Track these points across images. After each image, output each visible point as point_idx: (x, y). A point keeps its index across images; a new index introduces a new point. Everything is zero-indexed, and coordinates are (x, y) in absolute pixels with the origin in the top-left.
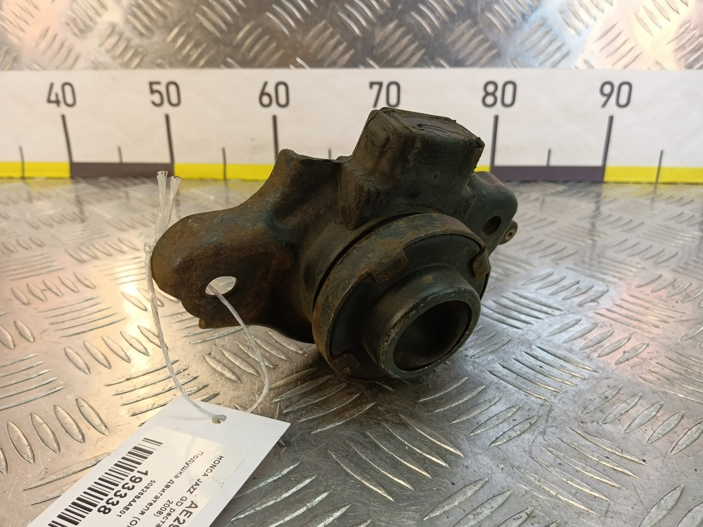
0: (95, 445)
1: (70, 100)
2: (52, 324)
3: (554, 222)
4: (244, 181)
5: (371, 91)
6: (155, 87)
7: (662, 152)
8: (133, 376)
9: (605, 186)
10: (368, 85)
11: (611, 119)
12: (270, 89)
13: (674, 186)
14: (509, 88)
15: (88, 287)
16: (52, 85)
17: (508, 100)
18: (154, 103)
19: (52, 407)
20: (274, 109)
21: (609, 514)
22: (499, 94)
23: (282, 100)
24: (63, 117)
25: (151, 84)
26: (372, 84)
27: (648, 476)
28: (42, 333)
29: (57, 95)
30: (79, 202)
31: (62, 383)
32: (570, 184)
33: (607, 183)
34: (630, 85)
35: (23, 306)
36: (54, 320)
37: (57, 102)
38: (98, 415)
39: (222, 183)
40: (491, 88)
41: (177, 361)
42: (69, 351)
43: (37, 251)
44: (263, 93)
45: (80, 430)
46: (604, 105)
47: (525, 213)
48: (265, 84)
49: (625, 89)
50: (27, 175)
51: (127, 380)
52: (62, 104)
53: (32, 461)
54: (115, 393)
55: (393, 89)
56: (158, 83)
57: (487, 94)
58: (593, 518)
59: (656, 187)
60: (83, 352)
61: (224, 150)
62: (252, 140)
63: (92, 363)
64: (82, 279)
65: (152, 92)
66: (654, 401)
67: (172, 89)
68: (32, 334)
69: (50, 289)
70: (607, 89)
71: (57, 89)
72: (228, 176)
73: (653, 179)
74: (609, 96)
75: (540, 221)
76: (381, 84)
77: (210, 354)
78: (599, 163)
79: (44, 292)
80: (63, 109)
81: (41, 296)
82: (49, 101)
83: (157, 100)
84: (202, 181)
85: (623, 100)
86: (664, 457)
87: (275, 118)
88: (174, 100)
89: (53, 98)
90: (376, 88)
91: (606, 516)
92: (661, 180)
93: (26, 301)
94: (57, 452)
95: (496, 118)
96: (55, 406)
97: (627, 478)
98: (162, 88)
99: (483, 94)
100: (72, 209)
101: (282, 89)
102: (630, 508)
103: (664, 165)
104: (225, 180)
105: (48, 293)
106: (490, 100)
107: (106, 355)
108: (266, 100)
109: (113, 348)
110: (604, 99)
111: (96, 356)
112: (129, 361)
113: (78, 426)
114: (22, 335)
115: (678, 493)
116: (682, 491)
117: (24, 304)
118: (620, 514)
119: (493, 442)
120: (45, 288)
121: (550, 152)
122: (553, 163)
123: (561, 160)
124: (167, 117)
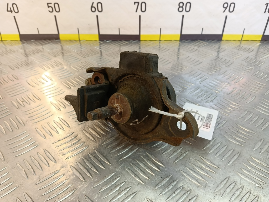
0: (53, 167)
1: (16, 11)
2: (29, 117)
3: (202, 62)
4: (86, 40)
5: (135, 5)
6: (50, 5)
7: (244, 29)
8: (60, 139)
9: (222, 41)
10: (134, 3)
11: (226, 17)
12: (95, 5)
13: (248, 41)
14: (188, 5)
15: (38, 99)
16: (8, 4)
17: (188, 9)
18: (49, 11)
19: (36, 153)
20: (97, 13)
21: (206, 187)
22: (184, 7)
23: (100, 9)
24: (14, 17)
25: (48, 4)
26: (135, 3)
27: (219, 173)
28: (27, 121)
29: (10, 8)
30: (26, 55)
31: (37, 143)
32: (209, 41)
33: (223, 40)
34: (234, 4)
35: (17, 109)
36: (29, 115)
37: (11, 11)
38: (51, 155)
39: (78, 41)
40: (181, 5)
41: (74, 133)
42: (37, 129)
43: (16, 81)
44: (92, 7)
45: (47, 162)
46: (224, 12)
47: (192, 58)
48: (93, 3)
49: (233, 5)
50: (3, 40)
51: (59, 141)
52: (13, 12)
53: (34, 174)
54: (56, 146)
55: (143, 5)
56: (51, 3)
57: (180, 7)
58: (201, 188)
59: (241, 42)
60: (42, 130)
61: (78, 29)
62: (89, 25)
63: (46, 134)
64: (35, 96)
65: (49, 7)
66: (225, 144)
67: (56, 5)
68: (23, 122)
69: (25, 101)
70: (226, 5)
71: (10, 6)
72: (80, 39)
73: (240, 39)
74: (226, 8)
75: (197, 62)
76: (138, 3)
77: (84, 129)
78: (221, 33)
79: (23, 102)
80: (14, 14)
81: (22, 104)
82: (8, 11)
83: (51, 10)
84: (71, 41)
85: (231, 10)
86: (225, 166)
87: (97, 16)
88: (57, 10)
89: (9, 9)
90: (137, 4)
91: (205, 188)
92: (243, 39)
93: (18, 107)
94: (42, 170)
95: (183, 16)
96: (37, 153)
97: (213, 174)
98: (52, 5)
99: (178, 7)
100: (24, 59)
101: (99, 5)
102: (212, 185)
103: (244, 34)
104: (79, 40)
105: (24, 103)
106: (181, 9)
107: (50, 131)
108: (93, 9)
109: (51, 127)
110: (224, 9)
111: (47, 131)
112: (58, 132)
113: (46, 160)
114: (20, 123)
115: (227, 179)
116: (229, 178)
117: (17, 108)
118: (209, 186)
119: (174, 162)
120: (23, 101)
121: (203, 29)
122: (204, 33)
123: (207, 32)
124: (55, 16)
